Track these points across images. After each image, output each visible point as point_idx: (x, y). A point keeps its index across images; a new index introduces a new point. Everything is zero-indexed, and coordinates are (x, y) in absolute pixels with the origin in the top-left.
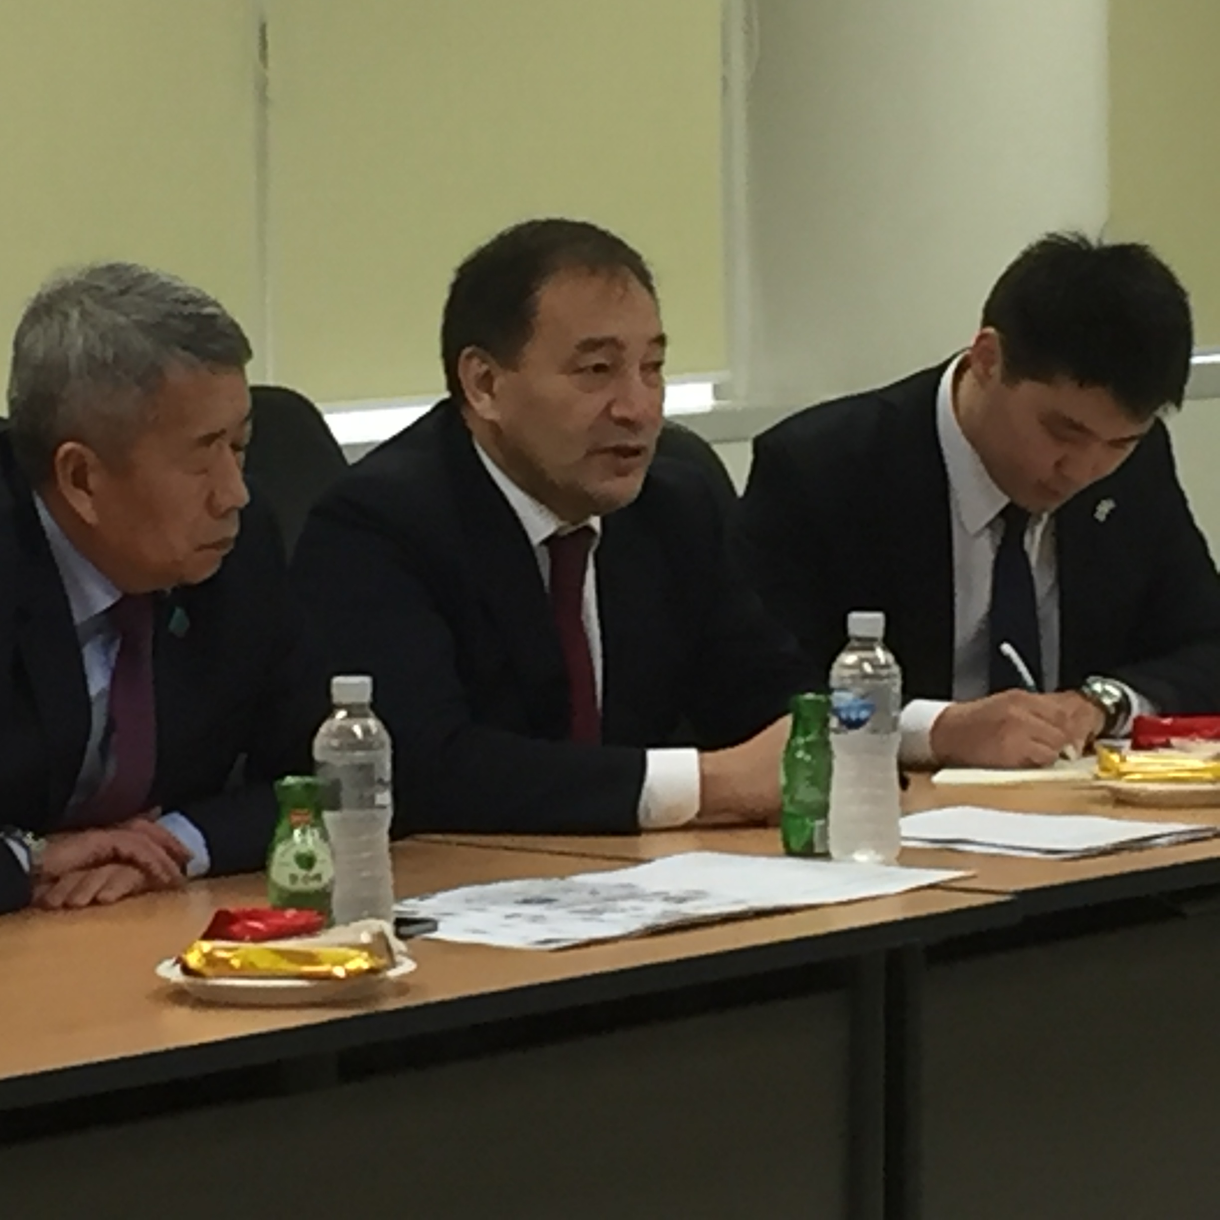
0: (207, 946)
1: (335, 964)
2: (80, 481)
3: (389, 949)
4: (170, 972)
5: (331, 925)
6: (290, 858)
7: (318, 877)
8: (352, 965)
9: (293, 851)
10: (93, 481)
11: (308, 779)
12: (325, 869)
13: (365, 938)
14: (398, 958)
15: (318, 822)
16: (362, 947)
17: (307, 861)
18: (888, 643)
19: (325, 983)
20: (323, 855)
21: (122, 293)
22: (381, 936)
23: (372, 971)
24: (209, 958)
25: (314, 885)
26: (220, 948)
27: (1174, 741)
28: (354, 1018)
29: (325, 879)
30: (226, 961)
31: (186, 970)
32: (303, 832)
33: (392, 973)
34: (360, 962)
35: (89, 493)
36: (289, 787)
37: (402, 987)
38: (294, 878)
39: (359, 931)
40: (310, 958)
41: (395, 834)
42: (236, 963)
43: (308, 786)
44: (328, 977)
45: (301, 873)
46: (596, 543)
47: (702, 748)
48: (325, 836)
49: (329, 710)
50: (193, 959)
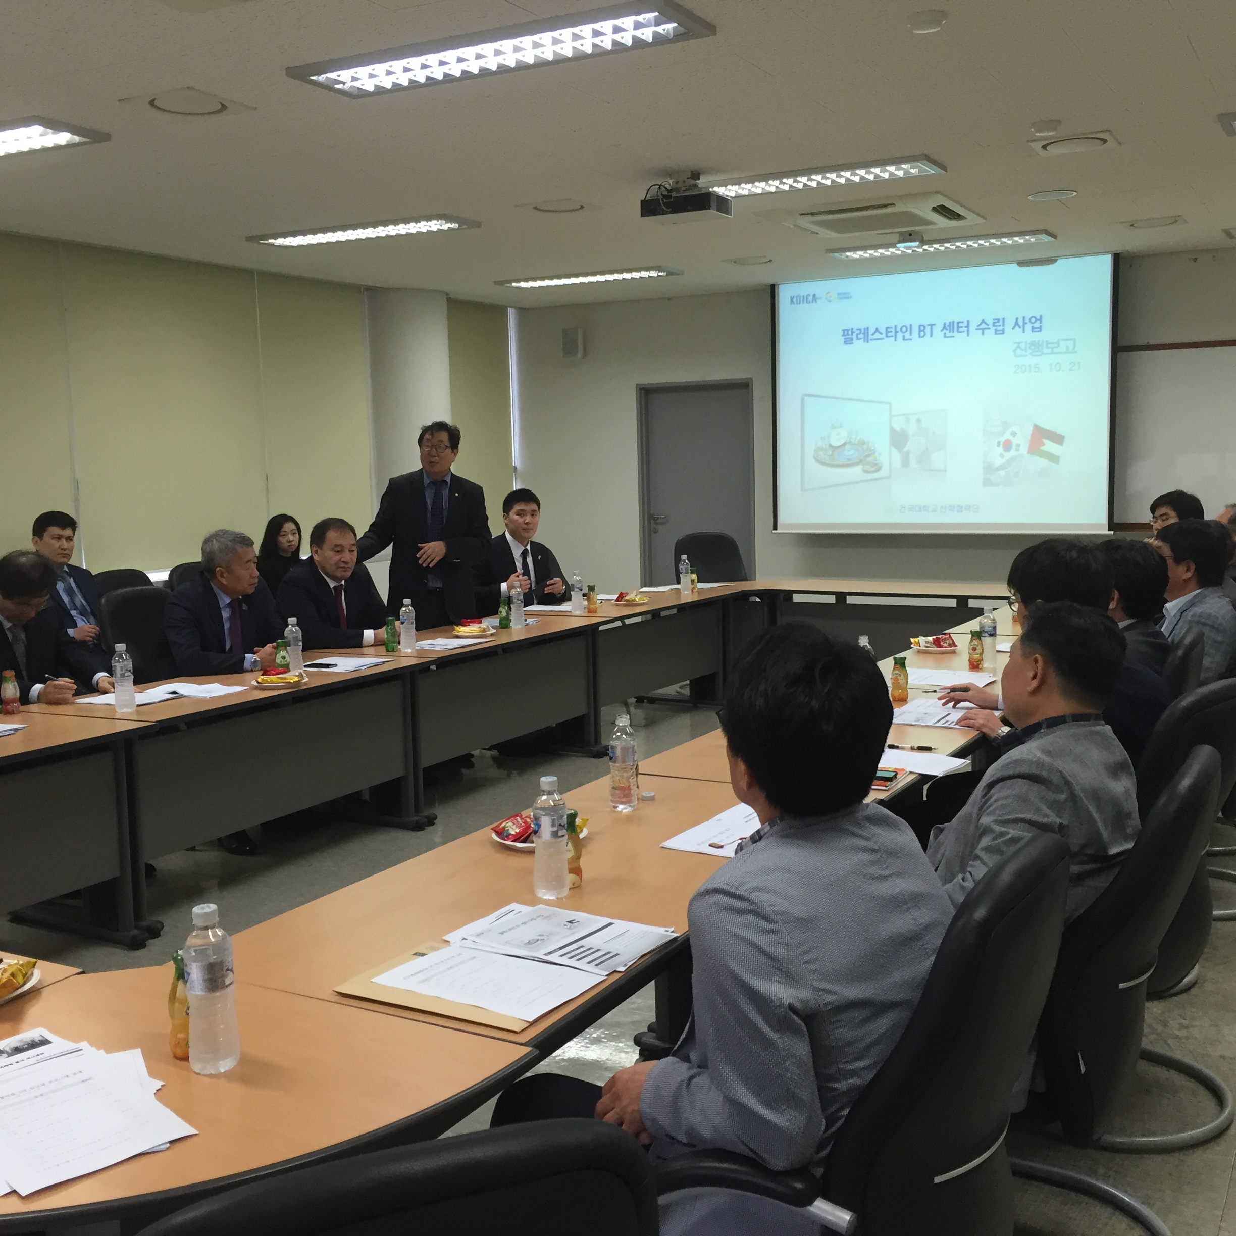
0: (262, 677)
1: (290, 680)
2: (222, 576)
3: (302, 676)
4: (254, 683)
5: (290, 671)
6: (280, 657)
7: (286, 661)
8: (294, 680)
9: (281, 656)
10: (225, 575)
11: (283, 640)
12: (288, 659)
13: (297, 674)
14: (305, 678)
15: (286, 650)
16: (296, 676)
17: (284, 658)
18: (412, 606)
19: (290, 684)
20: (287, 656)
21: (224, 534)
22: (301, 673)
23: (298, 681)
24: (263, 679)
25: (286, 663)
26: (265, 677)
27: (470, 624)
28: (296, 691)
29: (288, 661)
30: (266, 680)
31: (258, 682)
32: (283, 652)
33: (303, 681)
34: (296, 679)
35: (224, 578)
36: (279, 642)
37: (305, 684)
38: (281, 661)
39: (296, 672)
40: (285, 679)
41: (303, 651)
42: (269, 680)
43: (283, 642)
44: (290, 682)
45: (283, 660)
46: (344, 587)
47: (374, 630)
48: (287, 652)
49: (287, 625)
50: (259, 680)
